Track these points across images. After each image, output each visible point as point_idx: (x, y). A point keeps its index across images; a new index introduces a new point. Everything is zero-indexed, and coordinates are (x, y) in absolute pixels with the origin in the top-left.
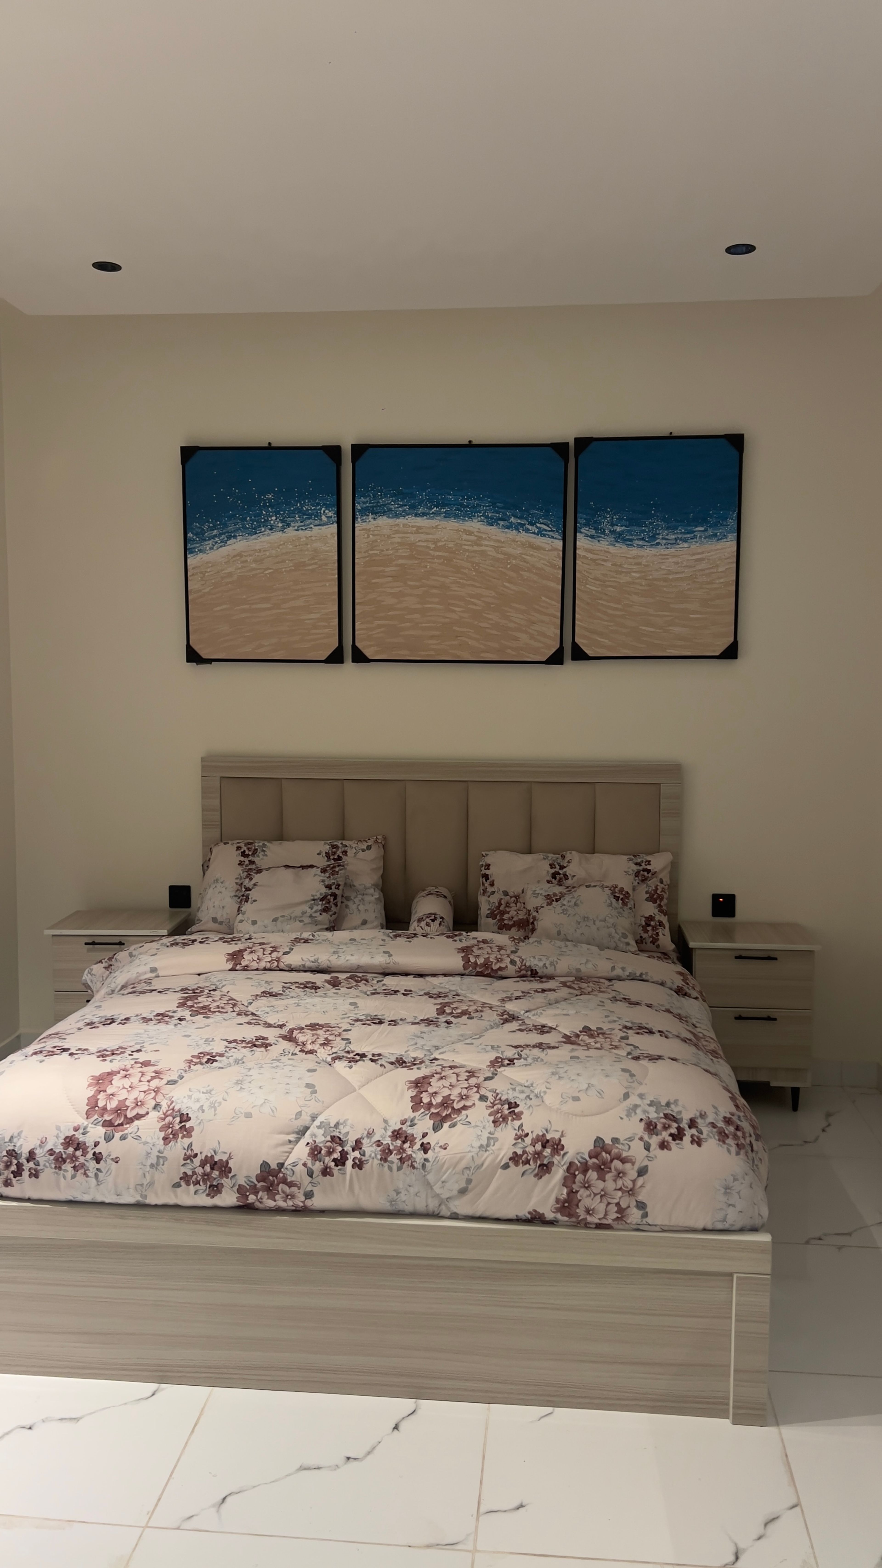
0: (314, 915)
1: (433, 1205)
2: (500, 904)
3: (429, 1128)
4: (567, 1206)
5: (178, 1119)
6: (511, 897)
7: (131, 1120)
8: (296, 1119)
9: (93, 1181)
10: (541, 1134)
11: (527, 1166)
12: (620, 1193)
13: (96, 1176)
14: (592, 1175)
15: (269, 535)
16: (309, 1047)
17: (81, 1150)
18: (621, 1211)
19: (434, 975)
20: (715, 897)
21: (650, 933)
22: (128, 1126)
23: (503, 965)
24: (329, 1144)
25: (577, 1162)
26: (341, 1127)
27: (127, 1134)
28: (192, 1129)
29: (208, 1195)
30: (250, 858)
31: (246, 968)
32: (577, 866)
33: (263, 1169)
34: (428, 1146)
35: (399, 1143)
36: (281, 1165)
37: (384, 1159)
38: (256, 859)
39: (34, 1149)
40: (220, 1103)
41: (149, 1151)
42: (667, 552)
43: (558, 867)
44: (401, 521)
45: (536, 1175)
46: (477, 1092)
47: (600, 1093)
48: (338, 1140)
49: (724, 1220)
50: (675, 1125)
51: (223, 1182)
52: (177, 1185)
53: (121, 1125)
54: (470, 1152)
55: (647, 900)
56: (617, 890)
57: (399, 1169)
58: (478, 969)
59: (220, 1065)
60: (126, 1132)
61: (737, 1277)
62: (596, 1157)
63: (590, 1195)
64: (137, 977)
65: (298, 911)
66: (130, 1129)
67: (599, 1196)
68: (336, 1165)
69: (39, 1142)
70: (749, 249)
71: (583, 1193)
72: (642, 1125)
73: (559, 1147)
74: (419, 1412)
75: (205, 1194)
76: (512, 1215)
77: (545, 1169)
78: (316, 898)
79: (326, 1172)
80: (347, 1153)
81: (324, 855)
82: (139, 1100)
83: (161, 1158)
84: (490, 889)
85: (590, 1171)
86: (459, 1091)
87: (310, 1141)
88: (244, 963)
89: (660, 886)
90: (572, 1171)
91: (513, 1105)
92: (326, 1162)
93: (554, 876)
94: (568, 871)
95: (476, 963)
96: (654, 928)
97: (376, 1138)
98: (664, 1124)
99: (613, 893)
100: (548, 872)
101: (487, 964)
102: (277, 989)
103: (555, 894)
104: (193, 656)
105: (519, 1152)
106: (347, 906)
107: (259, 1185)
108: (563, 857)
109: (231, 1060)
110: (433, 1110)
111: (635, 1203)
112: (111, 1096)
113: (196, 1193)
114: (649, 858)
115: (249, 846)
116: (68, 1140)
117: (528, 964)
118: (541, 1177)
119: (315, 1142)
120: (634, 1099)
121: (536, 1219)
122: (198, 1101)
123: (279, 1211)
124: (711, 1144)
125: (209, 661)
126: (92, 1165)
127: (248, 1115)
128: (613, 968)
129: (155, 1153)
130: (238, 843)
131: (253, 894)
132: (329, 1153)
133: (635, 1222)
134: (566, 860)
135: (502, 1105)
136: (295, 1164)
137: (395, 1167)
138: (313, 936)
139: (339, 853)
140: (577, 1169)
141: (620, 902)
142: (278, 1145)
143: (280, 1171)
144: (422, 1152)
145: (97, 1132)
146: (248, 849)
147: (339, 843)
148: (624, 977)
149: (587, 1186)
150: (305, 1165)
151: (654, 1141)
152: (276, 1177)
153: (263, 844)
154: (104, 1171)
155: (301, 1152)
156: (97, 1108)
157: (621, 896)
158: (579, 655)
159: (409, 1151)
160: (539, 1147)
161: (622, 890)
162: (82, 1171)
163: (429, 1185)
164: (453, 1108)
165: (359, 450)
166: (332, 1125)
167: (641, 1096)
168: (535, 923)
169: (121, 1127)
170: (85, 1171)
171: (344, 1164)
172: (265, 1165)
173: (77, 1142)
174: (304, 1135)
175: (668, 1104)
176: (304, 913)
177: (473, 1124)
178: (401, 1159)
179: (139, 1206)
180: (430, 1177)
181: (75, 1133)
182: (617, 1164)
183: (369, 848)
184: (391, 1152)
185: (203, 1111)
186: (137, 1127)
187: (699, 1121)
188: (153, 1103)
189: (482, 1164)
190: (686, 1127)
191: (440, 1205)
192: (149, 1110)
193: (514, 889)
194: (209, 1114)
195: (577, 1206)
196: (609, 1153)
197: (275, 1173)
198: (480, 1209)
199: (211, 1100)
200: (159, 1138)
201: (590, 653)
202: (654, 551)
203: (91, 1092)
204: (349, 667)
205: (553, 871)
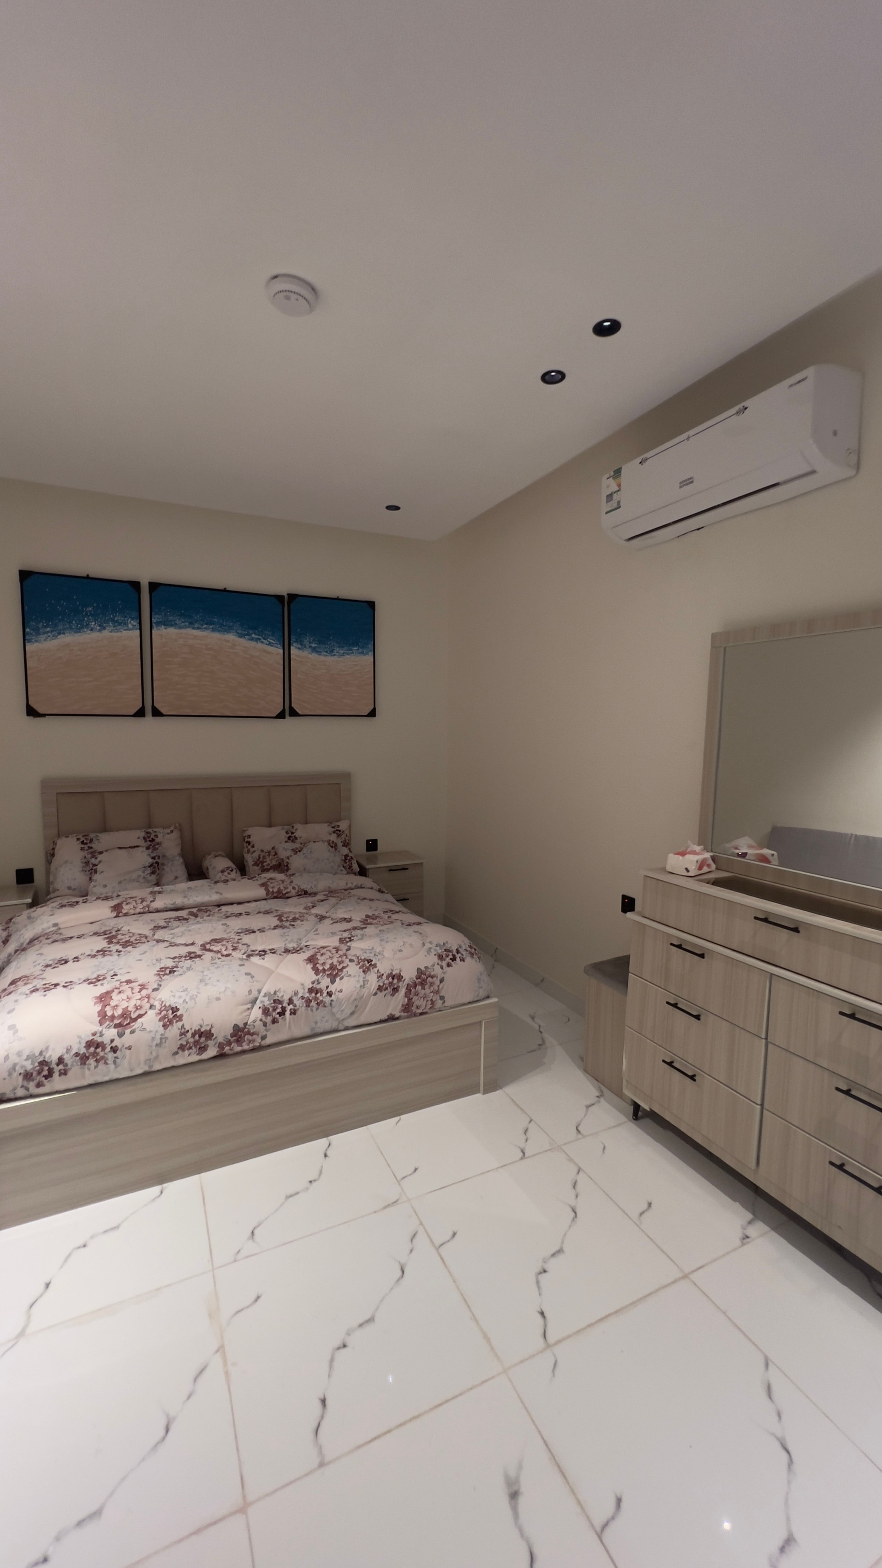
0: (146, 877)
1: (334, 1025)
2: (259, 857)
3: (328, 983)
4: (407, 1008)
5: (170, 1012)
6: (266, 853)
7: (135, 1019)
8: (249, 994)
9: (112, 1066)
10: (390, 973)
11: (386, 991)
12: (432, 994)
13: (115, 1062)
14: (419, 988)
15: (89, 634)
16: (225, 953)
17: (101, 1048)
18: (433, 1002)
19: (249, 902)
20: (368, 841)
21: (348, 864)
22: (134, 1024)
23: (288, 890)
24: (273, 1005)
25: (410, 983)
26: (278, 993)
27: (135, 1029)
28: (181, 1016)
29: (198, 1054)
30: (89, 845)
31: (126, 915)
32: (301, 831)
33: (235, 1029)
34: (331, 993)
35: (313, 995)
36: (246, 1024)
37: (308, 1006)
38: (93, 845)
39: (62, 1056)
40: (196, 996)
41: (154, 1036)
42: (340, 659)
43: (290, 833)
44: (183, 631)
45: (391, 995)
46: (346, 958)
47: (411, 945)
48: (278, 1001)
49: (478, 995)
50: (451, 954)
51: (208, 1043)
52: (176, 1053)
53: (129, 1024)
54: (355, 990)
55: (343, 846)
56: (331, 842)
57: (317, 1009)
58: (275, 895)
59: (180, 973)
60: (133, 1028)
61: (485, 1022)
62: (419, 978)
63: (418, 999)
64: (42, 932)
65: (134, 875)
66: (136, 1025)
67: (422, 998)
68: (280, 1016)
69: (65, 1050)
70: (397, 508)
71: (415, 998)
72: (436, 957)
73: (401, 977)
74: (332, 1144)
75: (196, 1054)
76: (378, 1019)
77: (396, 990)
78: (146, 866)
79: (274, 1021)
80: (285, 1008)
81: (142, 839)
82: (137, 1005)
83: (163, 1039)
84: (252, 850)
85: (418, 986)
86: (337, 959)
87: (261, 1005)
88: (124, 911)
89: (347, 838)
90: (409, 988)
91: (369, 961)
92: (274, 1015)
93: (289, 838)
94: (297, 834)
95: (273, 891)
96: (350, 861)
97: (300, 995)
98: (446, 954)
99: (329, 844)
100: (285, 836)
101: (279, 891)
102: (162, 923)
103: (297, 848)
104: (31, 712)
105: (381, 984)
106: (163, 869)
107: (232, 1039)
108: (293, 827)
109: (184, 968)
110: (327, 973)
111: (439, 997)
112: (115, 1007)
113: (189, 1055)
114: (338, 823)
115: (86, 837)
116: (88, 1044)
117: (302, 888)
118: (394, 995)
119: (264, 1005)
120: (428, 945)
121: (392, 1018)
122: (180, 997)
123: (243, 1052)
124: (468, 959)
125: (44, 715)
126: (111, 1056)
127: (218, 999)
128: (347, 884)
129: (158, 1037)
130: (76, 836)
131: (99, 868)
132: (274, 1010)
133: (439, 1007)
134: (295, 829)
135: (364, 962)
136: (255, 1021)
137: (314, 1009)
138: (162, 889)
139: (152, 836)
140: (412, 987)
141: (334, 848)
142: (242, 1013)
143: (245, 1027)
144: (329, 997)
145: (110, 1033)
146: (86, 839)
147: (150, 830)
148: (353, 887)
149: (417, 994)
150: (261, 1020)
151: (444, 964)
152: (243, 1032)
153: (96, 835)
154: (120, 1058)
155: (256, 1013)
156: (107, 1017)
157: (334, 845)
158: (294, 713)
159: (321, 998)
160: (390, 979)
161: (333, 842)
162: (103, 1061)
163: (333, 1014)
164: (338, 969)
165: (154, 586)
166: (272, 993)
167: (431, 943)
168: (289, 865)
169: (129, 1026)
170: (105, 1061)
171: (284, 1014)
172: (236, 1027)
173: (96, 1043)
174: (255, 1002)
175: (444, 944)
176: (139, 876)
177: (352, 975)
178: (317, 1003)
179: (145, 1074)
180: (334, 1010)
181: (93, 1037)
182: (429, 979)
183: (172, 832)
184: (311, 1001)
185: (187, 1003)
186: (141, 1023)
187: (460, 949)
188: (149, 1005)
189: (363, 996)
190: (456, 954)
191: (339, 1024)
192: (147, 1011)
193: (268, 848)
194: (191, 1004)
195: (412, 1006)
196: (425, 974)
197: (242, 1030)
198: (362, 1020)
199: (190, 995)
200: (159, 1027)
201: (300, 712)
202: (333, 658)
203: (99, 1007)
204: (149, 719)
205: (288, 835)
